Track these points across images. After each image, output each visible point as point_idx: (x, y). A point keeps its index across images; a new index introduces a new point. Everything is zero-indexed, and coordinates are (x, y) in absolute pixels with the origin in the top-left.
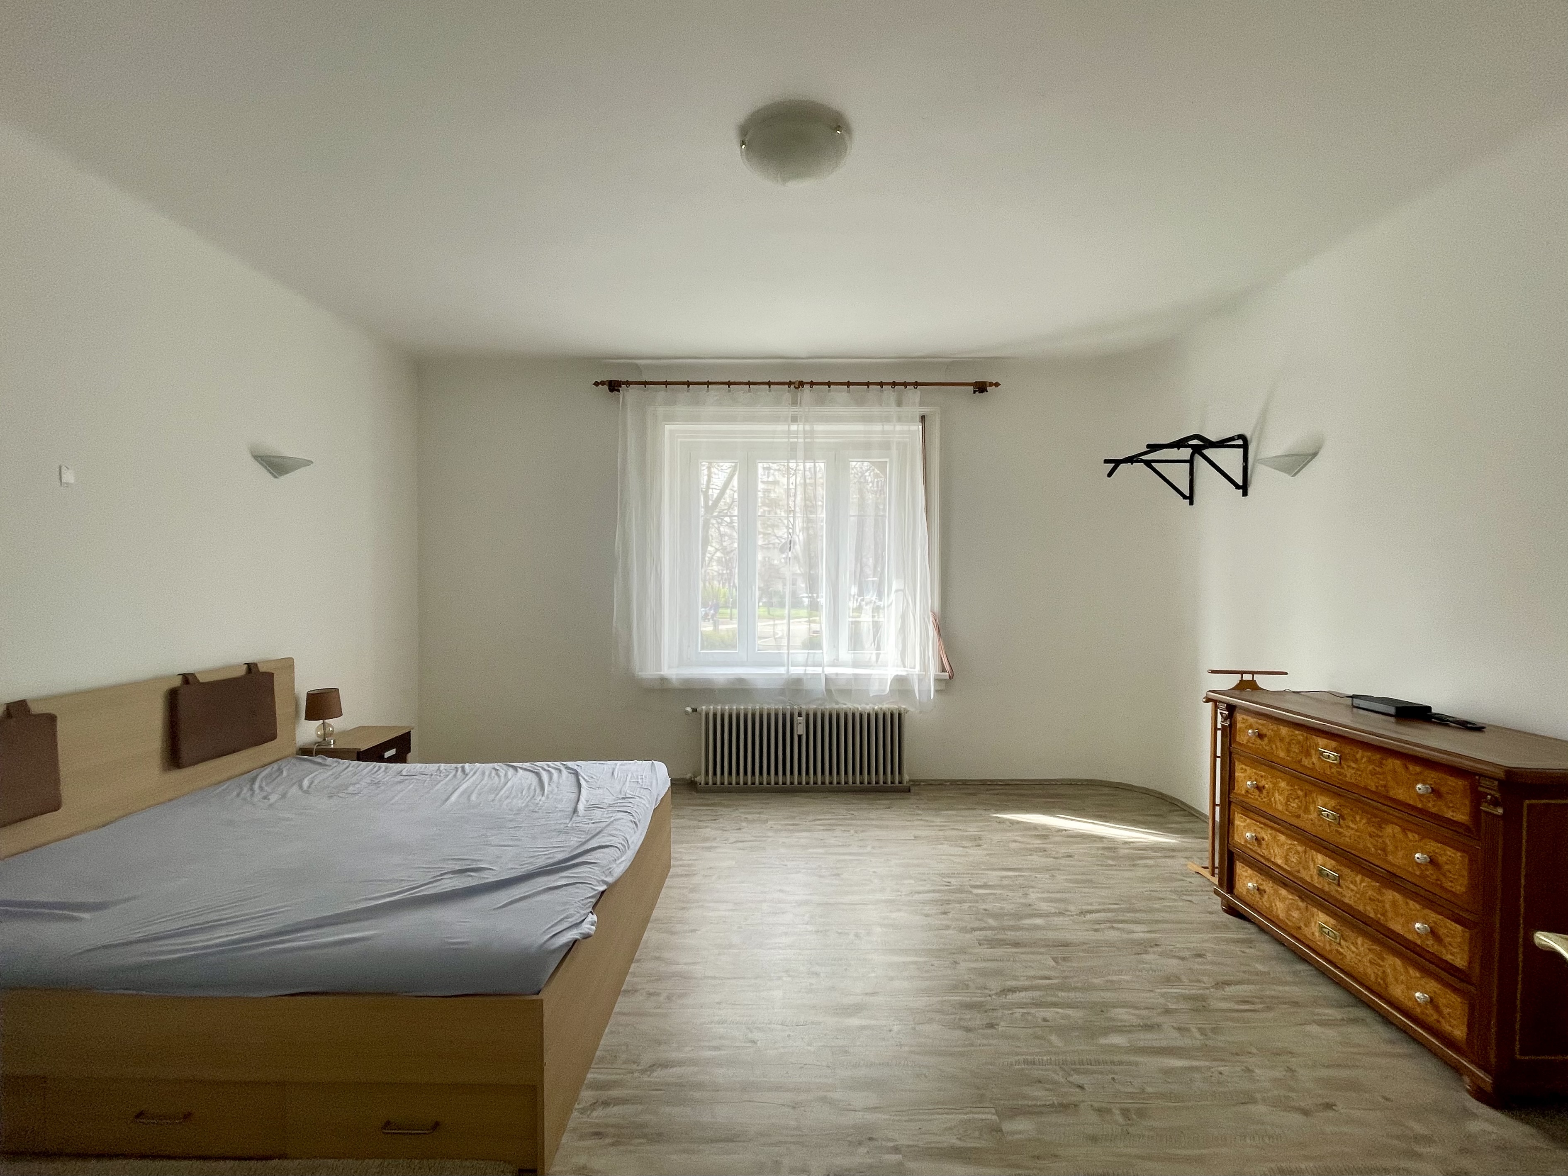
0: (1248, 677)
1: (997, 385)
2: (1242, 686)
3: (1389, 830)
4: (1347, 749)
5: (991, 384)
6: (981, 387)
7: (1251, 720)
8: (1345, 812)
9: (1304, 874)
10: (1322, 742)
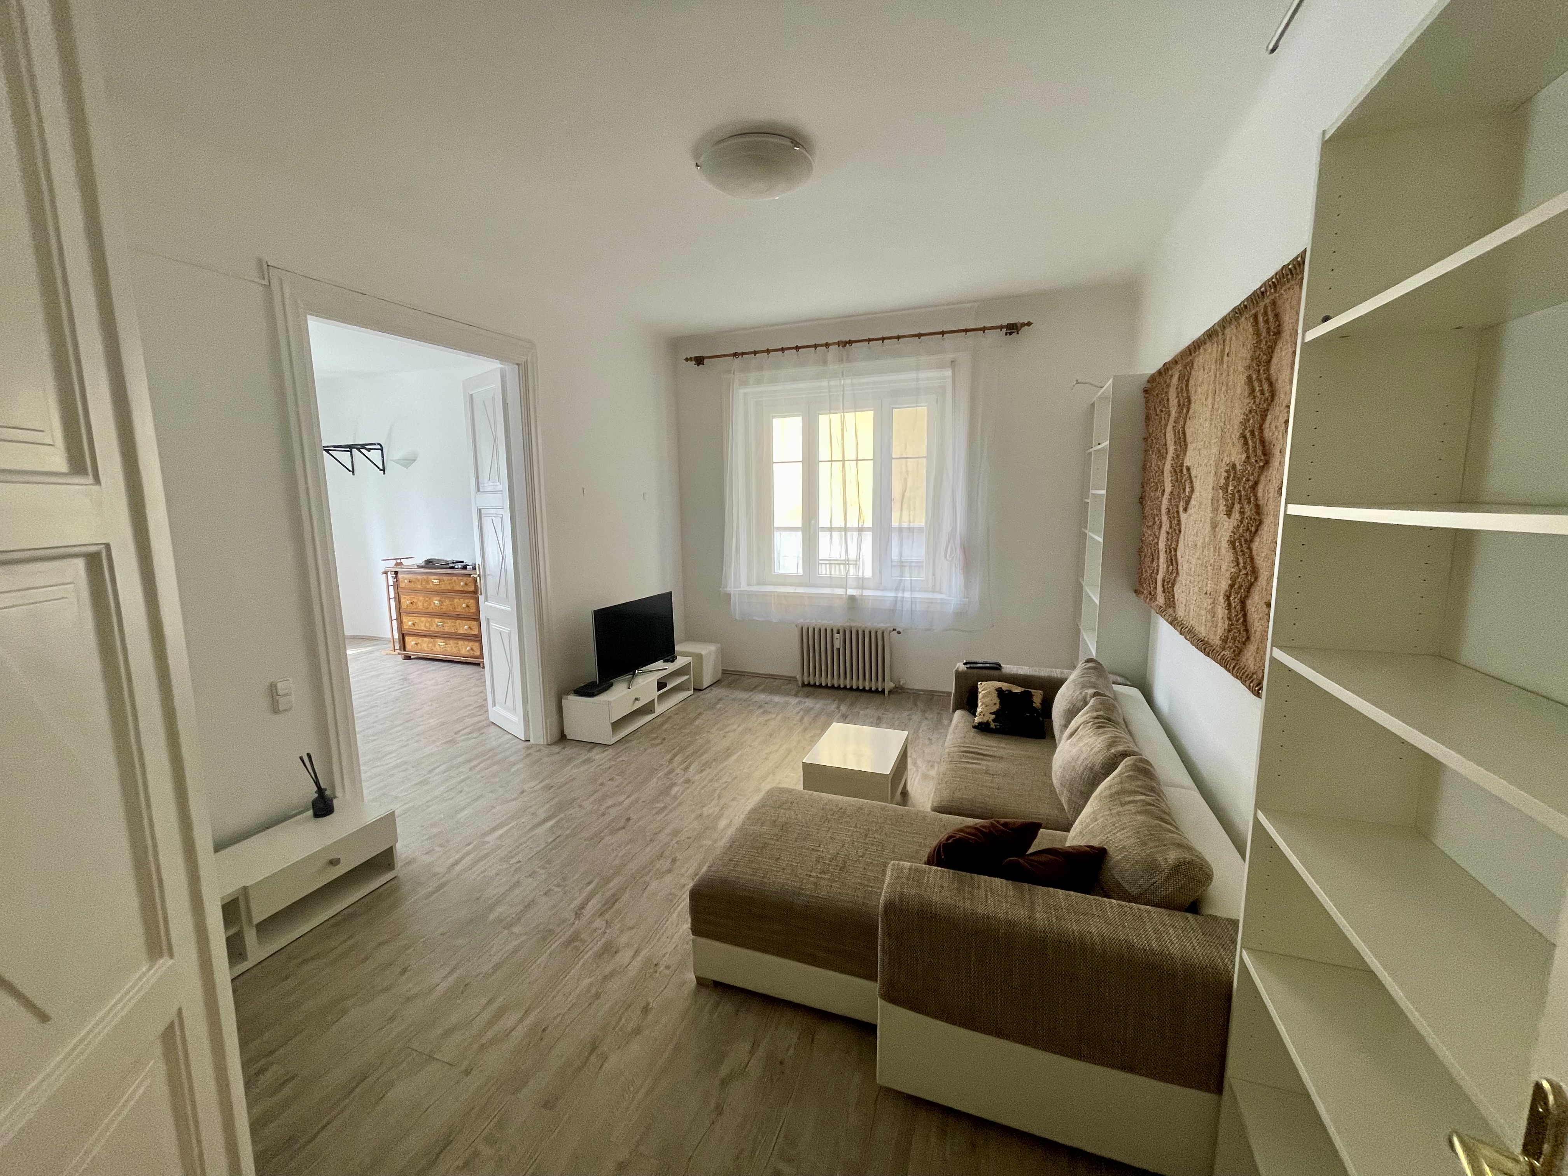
0: (398, 561)
2: (397, 564)
3: (456, 601)
4: (441, 578)
7: (406, 576)
8: (443, 600)
9: (432, 629)
10: (432, 577)
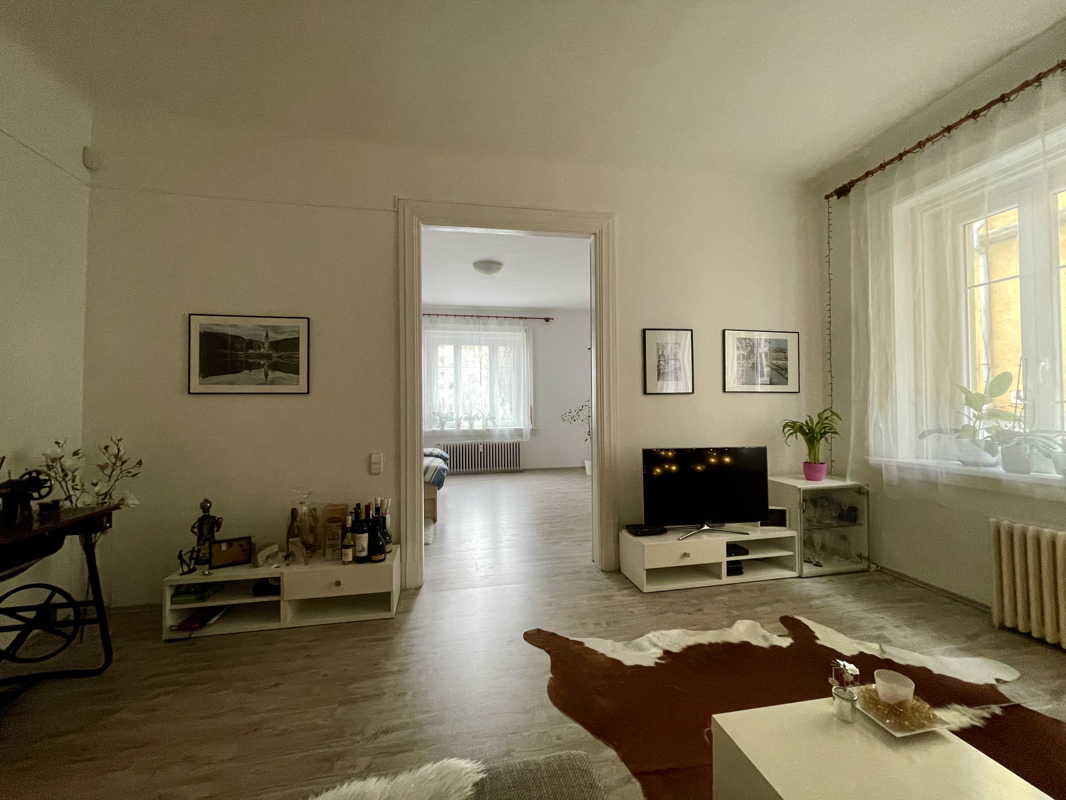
1: (553, 319)
5: (551, 319)
6: (547, 320)
